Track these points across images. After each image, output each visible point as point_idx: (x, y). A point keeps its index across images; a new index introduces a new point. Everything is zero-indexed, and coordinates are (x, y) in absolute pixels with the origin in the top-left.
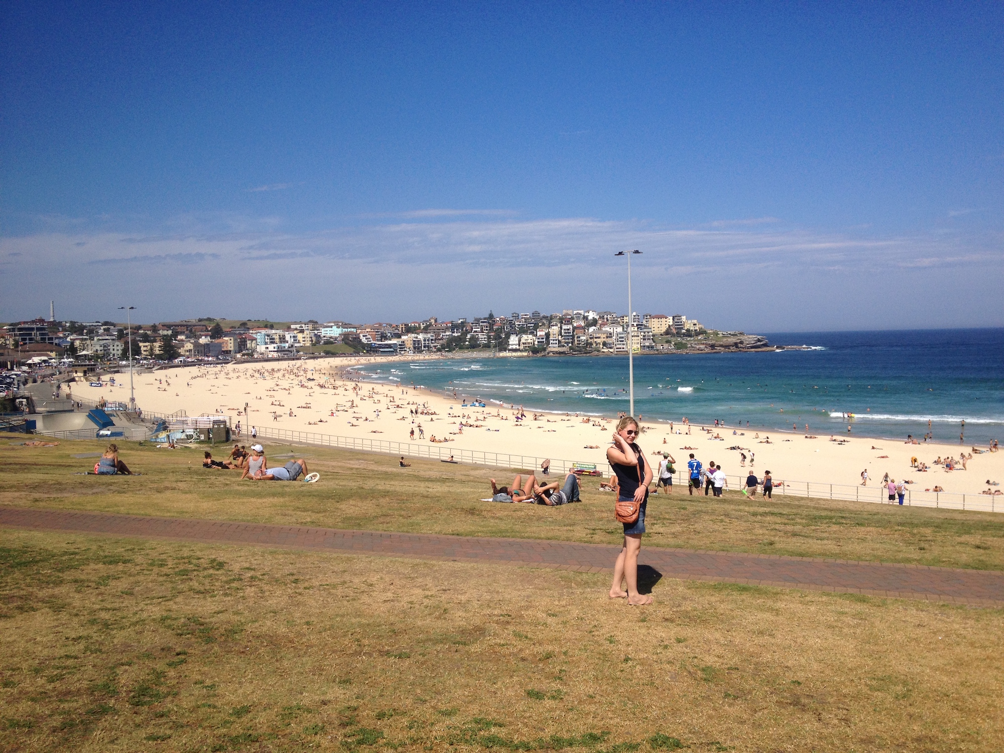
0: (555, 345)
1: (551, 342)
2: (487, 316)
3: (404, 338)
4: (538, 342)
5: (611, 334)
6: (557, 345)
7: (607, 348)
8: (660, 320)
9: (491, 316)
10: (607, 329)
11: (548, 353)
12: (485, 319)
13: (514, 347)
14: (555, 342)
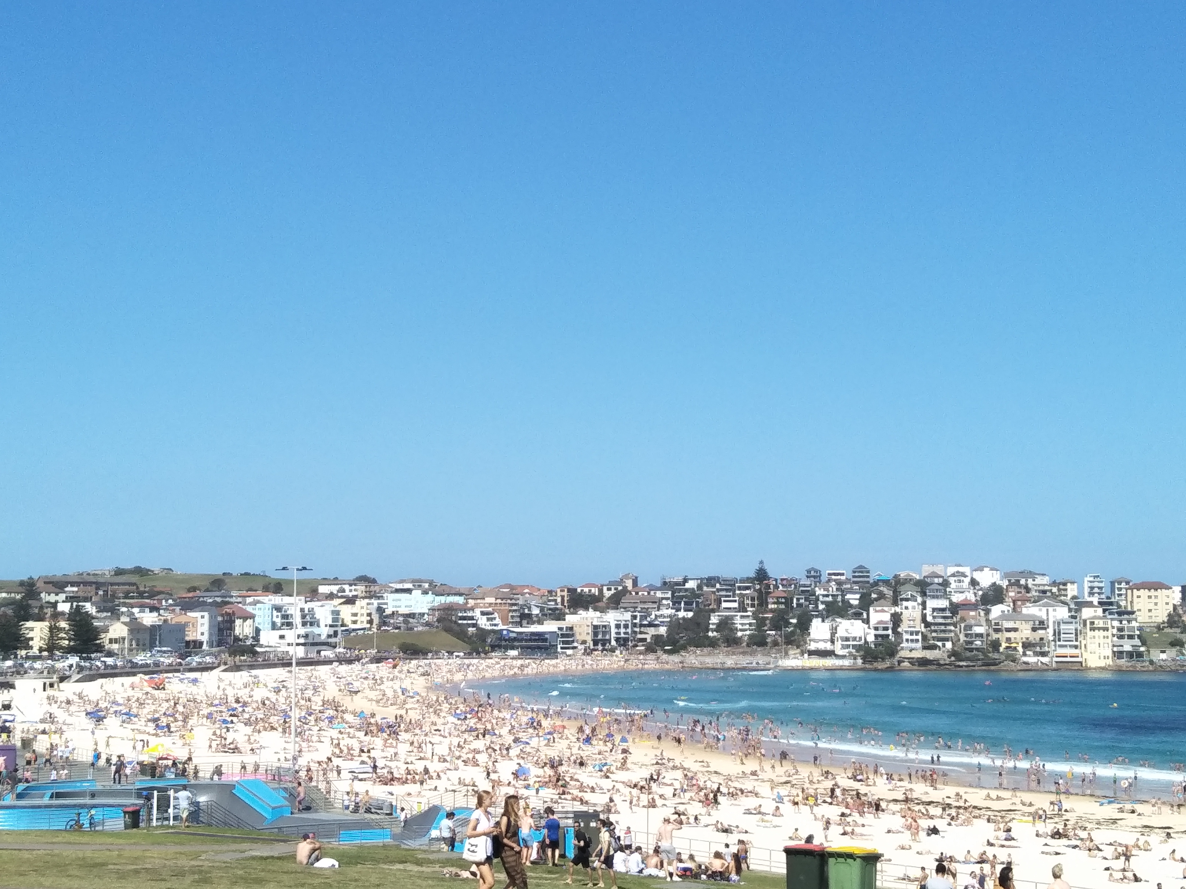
0: (913, 645)
1: (906, 636)
2: (752, 574)
3: (571, 619)
4: (876, 636)
5: (1042, 622)
6: (919, 645)
7: (1036, 654)
8: (1153, 593)
9: (762, 575)
10: (1030, 610)
11: (899, 662)
12: (748, 580)
13: (822, 646)
14: (914, 637)
